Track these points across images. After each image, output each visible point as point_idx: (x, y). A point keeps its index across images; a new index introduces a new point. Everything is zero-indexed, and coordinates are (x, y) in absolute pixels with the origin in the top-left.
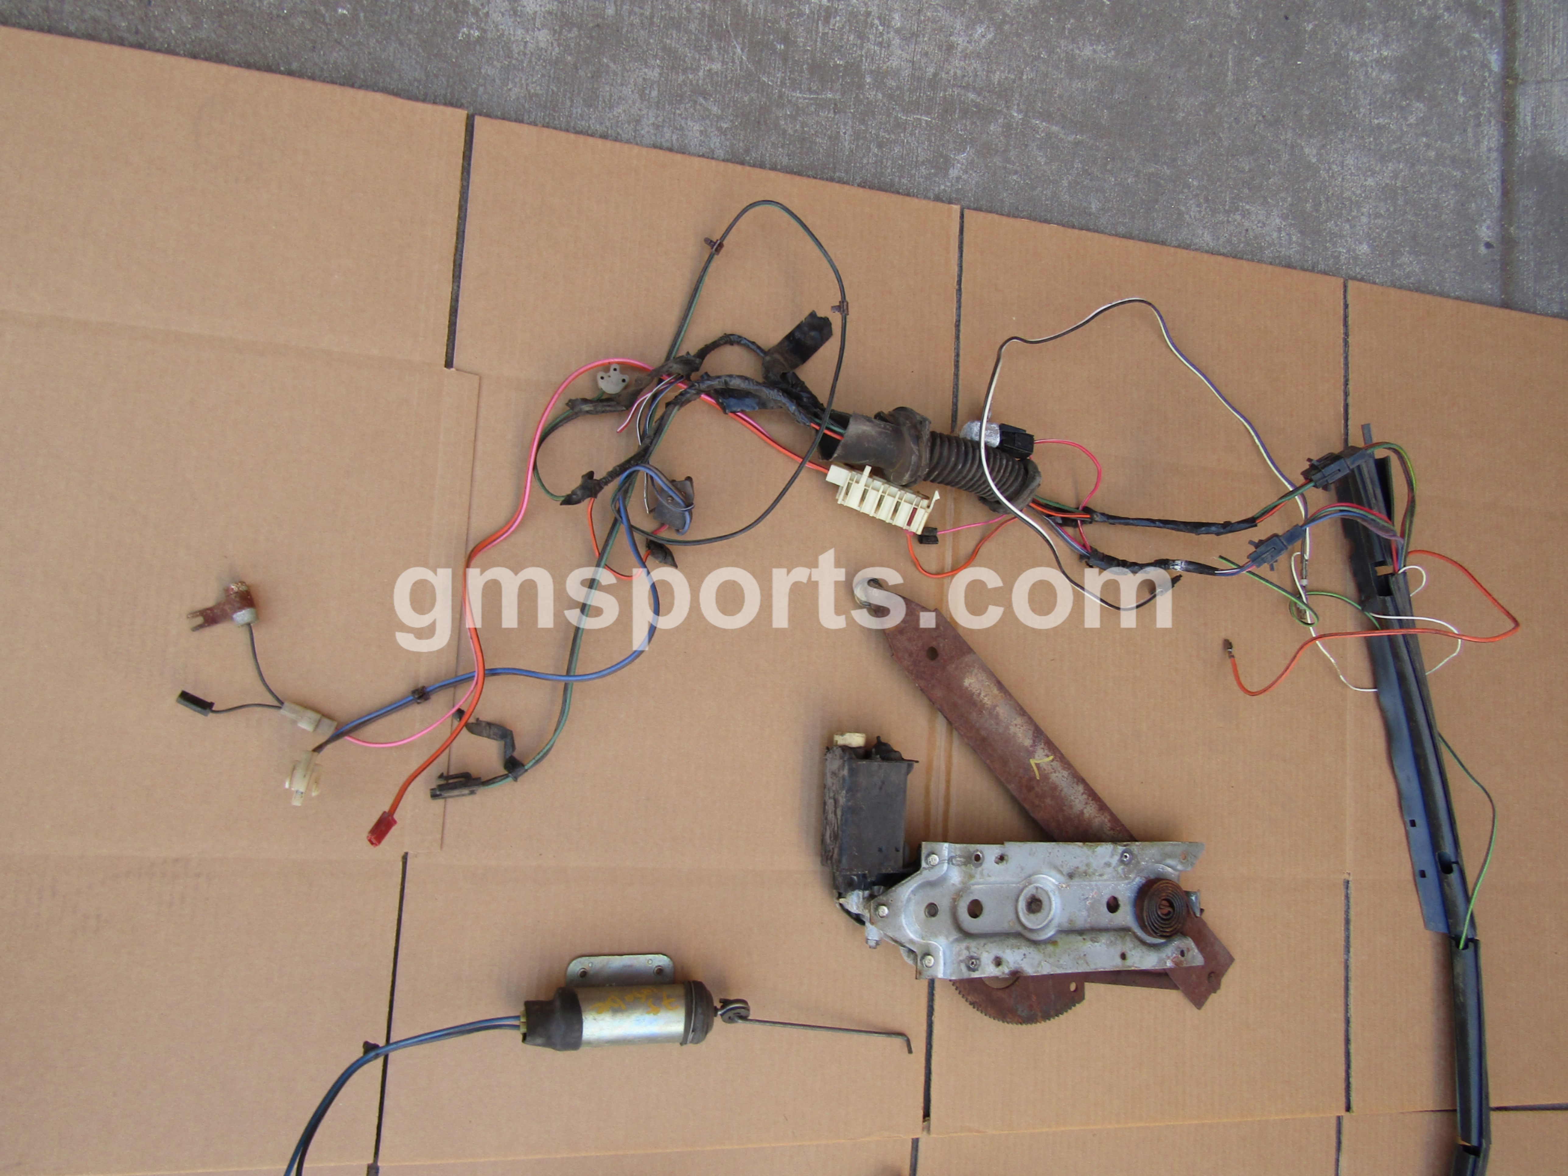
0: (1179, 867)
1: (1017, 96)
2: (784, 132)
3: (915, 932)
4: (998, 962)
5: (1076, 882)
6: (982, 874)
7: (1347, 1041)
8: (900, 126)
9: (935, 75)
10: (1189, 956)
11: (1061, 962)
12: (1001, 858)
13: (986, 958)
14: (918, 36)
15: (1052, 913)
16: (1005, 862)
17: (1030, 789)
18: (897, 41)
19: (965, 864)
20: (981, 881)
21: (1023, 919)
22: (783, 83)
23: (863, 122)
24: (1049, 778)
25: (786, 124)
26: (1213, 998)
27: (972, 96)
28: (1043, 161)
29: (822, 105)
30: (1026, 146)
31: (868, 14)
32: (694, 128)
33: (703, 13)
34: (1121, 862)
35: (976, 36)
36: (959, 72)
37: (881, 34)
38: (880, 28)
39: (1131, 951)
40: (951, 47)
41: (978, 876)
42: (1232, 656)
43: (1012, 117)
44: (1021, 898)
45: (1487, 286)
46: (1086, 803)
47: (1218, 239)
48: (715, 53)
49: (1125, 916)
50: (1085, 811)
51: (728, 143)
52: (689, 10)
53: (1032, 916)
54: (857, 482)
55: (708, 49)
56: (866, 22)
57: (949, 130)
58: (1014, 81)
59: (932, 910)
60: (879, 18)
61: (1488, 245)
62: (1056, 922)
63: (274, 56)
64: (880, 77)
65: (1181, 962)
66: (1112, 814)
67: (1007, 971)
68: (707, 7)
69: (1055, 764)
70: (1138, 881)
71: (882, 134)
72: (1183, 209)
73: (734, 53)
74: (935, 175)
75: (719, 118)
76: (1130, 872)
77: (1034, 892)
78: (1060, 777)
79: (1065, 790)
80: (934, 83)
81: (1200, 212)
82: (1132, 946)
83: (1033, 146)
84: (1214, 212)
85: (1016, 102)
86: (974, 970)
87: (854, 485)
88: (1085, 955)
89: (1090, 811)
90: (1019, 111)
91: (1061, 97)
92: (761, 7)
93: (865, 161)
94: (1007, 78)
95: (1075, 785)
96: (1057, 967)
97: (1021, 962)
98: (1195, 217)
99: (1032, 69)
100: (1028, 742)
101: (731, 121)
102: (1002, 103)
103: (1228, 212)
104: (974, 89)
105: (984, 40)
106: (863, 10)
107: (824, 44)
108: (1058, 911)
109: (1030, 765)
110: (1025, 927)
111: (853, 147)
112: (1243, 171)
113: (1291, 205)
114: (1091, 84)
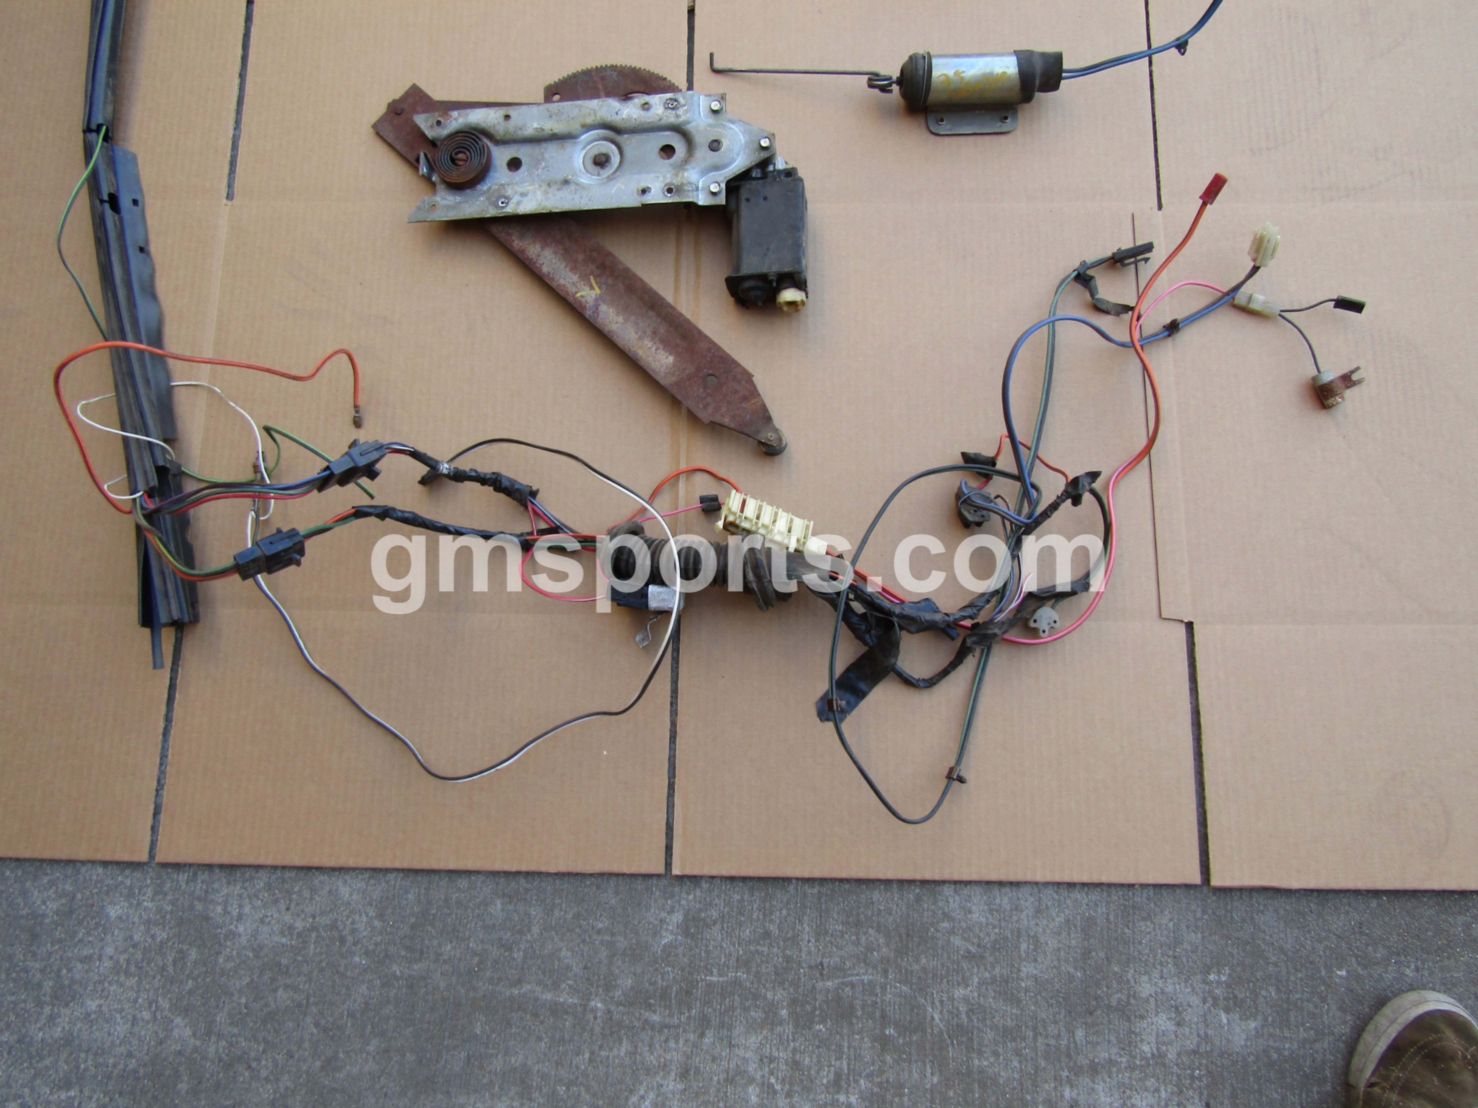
1: (597, 1030)
2: (878, 931)
3: (730, 129)
4: (647, 106)
6: (664, 178)
8: (744, 963)
9: (702, 1035)
10: (432, 121)
11: (577, 110)
13: (658, 109)
14: (726, 1080)
15: (582, 156)
16: (640, 189)
18: (752, 1068)
19: (682, 184)
20: (664, 174)
21: (613, 148)
22: (884, 988)
23: (788, 960)
24: (580, 277)
25: (877, 940)
26: (398, 94)
27: (656, 1018)
28: (564, 953)
29: (839, 970)
30: (586, 968)
31: (789, 1095)
32: (978, 913)
33: (980, 1053)
34: (508, 198)
35: (652, 1095)
36: (672, 1044)
37: (771, 1073)
38: (773, 1080)
39: (499, 123)
40: (684, 1074)
41: (668, 177)
42: (356, 407)
43: (604, 1001)
44: (616, 164)
46: (539, 256)
47: (330, 892)
48: (963, 1008)
49: (501, 156)
50: (540, 250)
51: (940, 904)
52: (996, 1054)
53: (604, 151)
54: (798, 540)
55: (971, 1011)
56: (791, 1084)
57: (683, 970)
58: (601, 1047)
59: (716, 147)
60: (775, 1092)
62: (579, 146)
63: (1394, 910)
64: (771, 1019)
65: (439, 117)
67: (637, 100)
68: (976, 1062)
69: (574, 290)
70: (486, 185)
71: (765, 949)
72: (376, 923)
73: (941, 1012)
75: (952, 932)
76: (498, 190)
77: (602, 172)
78: (568, 277)
79: (562, 267)
80: (704, 1022)
81: (353, 923)
82: (498, 127)
83: (577, 969)
84: (333, 926)
85: (599, 1020)
86: (671, 99)
87: (801, 537)
88: (551, 117)
90: (594, 1010)
91: (539, 1039)
92: (916, 1076)
93: (784, 912)
94: (611, 1050)
95: (551, 271)
96: (581, 106)
97: (621, 108)
98: (361, 915)
99: (577, 1068)
100: (603, 308)
101: (937, 931)
102: (616, 1017)
103: (314, 928)
104: (653, 1028)
105: (642, 1092)
106: (796, 1098)
107: (840, 1047)
108: (576, 155)
109: (600, 288)
110: (613, 142)
111: (798, 927)
112: (286, 987)
113: (219, 953)
114: (497, 1064)
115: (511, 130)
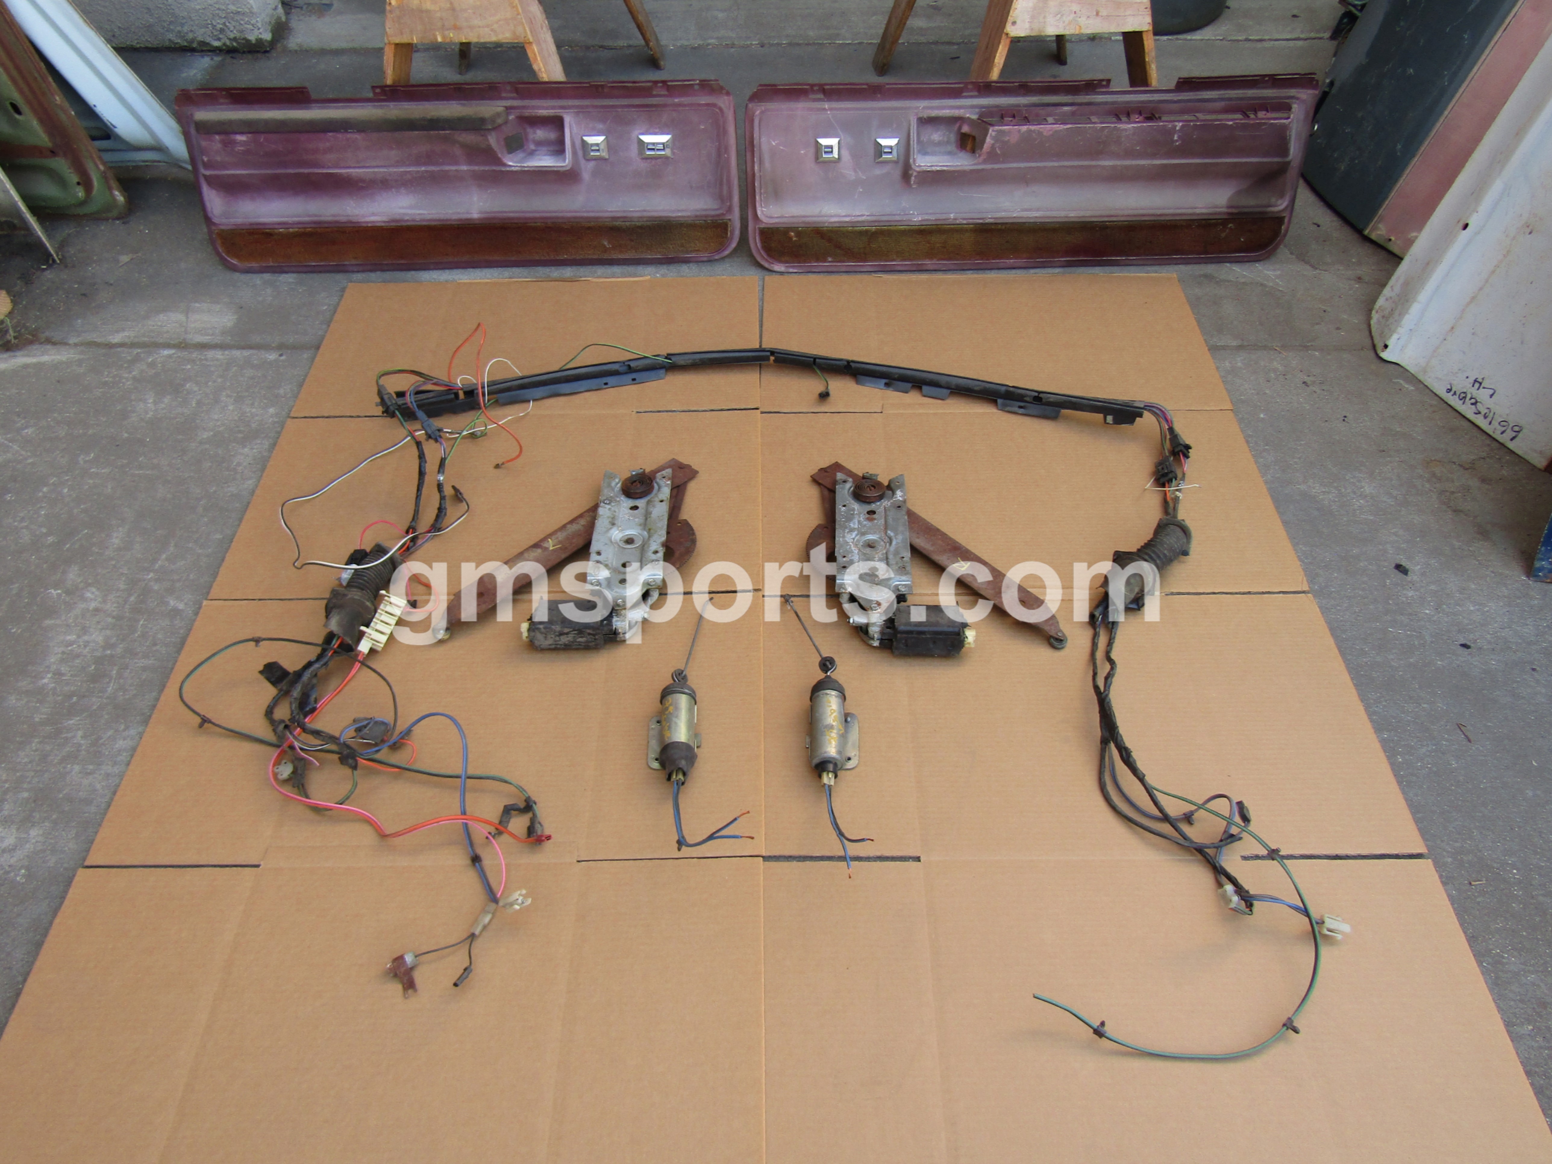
0: (617, 480)
1: (137, 576)
2: (134, 695)
4: (656, 552)
5: (617, 522)
7: (722, 410)
8: (144, 635)
9: (114, 617)
10: (666, 476)
11: (661, 527)
12: (599, 553)
14: (85, 627)
15: (634, 533)
16: (601, 552)
17: (566, 548)
18: (86, 638)
21: (636, 544)
22: (100, 697)
23: (137, 654)
24: (561, 541)
25: (129, 694)
26: (695, 467)
27: (132, 599)
28: (183, 562)
29: (120, 676)
30: (172, 571)
31: (63, 653)
32: (121, 744)
33: (40, 742)
34: (609, 504)
35: (92, 597)
36: (115, 605)
37: (79, 646)
38: (74, 646)
39: (660, 498)
40: (97, 610)
42: (503, 464)
43: (151, 578)
44: (624, 546)
45: (305, 356)
46: (577, 523)
47: (251, 477)
48: (70, 735)
49: (641, 503)
51: (135, 725)
52: (36, 750)
53: (634, 541)
54: (370, 635)
56: (68, 654)
57: (152, 609)
58: (127, 577)
61: (281, 355)
62: (640, 532)
63: (9, 992)
64: (108, 645)
65: (670, 479)
66: (585, 512)
67: (661, 548)
68: (37, 740)
69: (554, 538)
70: (623, 498)
71: (147, 644)
72: (229, 494)
73: (73, 724)
74: (181, 616)
75: (117, 731)
76: (617, 501)
77: (622, 541)
78: (561, 536)
79: (569, 533)
80: (120, 618)
81: (233, 486)
82: (657, 498)
83: (173, 567)
84: (234, 479)
85: (141, 576)
86: (660, 560)
87: (372, 637)
88: (659, 518)
89: (582, 522)
90: (148, 575)
91: (143, 554)
92: (44, 710)
93: (163, 652)
94: (124, 581)
95: (567, 528)
96: (663, 528)
97: (657, 543)
98: (235, 488)
99: (121, 569)
100: (539, 551)
101: (121, 724)
102: (140, 583)
103: (236, 473)
104: (127, 597)
105: (96, 593)
107: (78, 676)
108: (634, 530)
109: (553, 550)
110: (640, 544)
111: (153, 658)
112: (212, 466)
113: (237, 443)
114: (138, 539)
115: (653, 503)
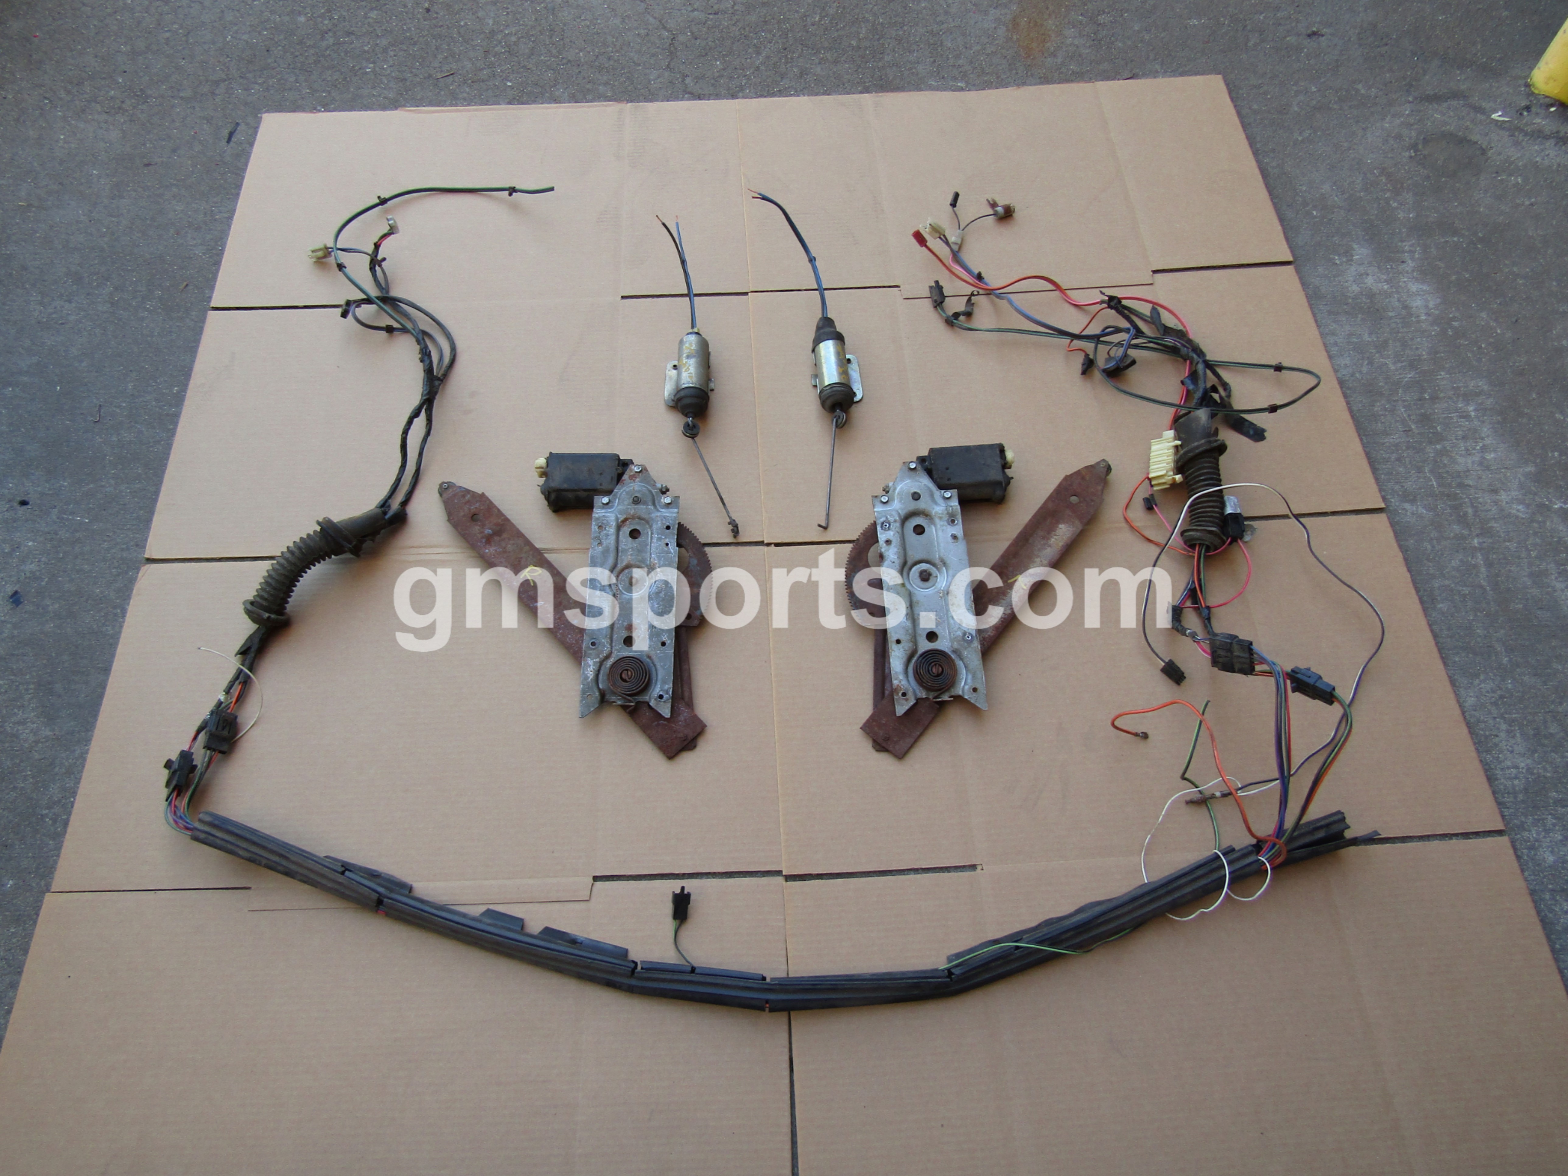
1: (1490, 541)
2: (1374, 406)
3: (901, 488)
4: (888, 543)
6: (943, 526)
8: (1420, 470)
9: (1469, 486)
10: (902, 699)
12: (955, 537)
13: (891, 534)
14: (1489, 470)
16: (952, 541)
18: (1476, 459)
19: (948, 513)
20: (939, 526)
21: (914, 569)
22: (1404, 401)
23: (1408, 448)
25: (1379, 406)
27: (1470, 510)
28: (1453, 563)
29: (1403, 422)
30: (1457, 552)
31: (1483, 439)
33: (1420, 355)
34: (965, 634)
35: (1514, 506)
36: (1481, 500)
37: (1474, 449)
38: (1478, 448)
39: (903, 647)
40: (1495, 491)
41: (942, 523)
43: (1473, 539)
44: (928, 565)
47: (1475, 710)
48: (1400, 365)
49: (925, 645)
52: (1417, 349)
53: (918, 575)
55: (1399, 361)
56: (1476, 439)
57: (1437, 500)
58: (1500, 537)
59: (916, 496)
60: (1484, 445)
62: (915, 592)
64: (1445, 453)
65: (898, 694)
67: (883, 550)
68: (1425, 357)
70: (951, 654)
71: (1407, 459)
72: (1482, 677)
73: (1406, 374)
74: (1398, 495)
76: (955, 643)
77: (934, 575)
80: (1461, 485)
81: (1488, 692)
82: (906, 648)
83: (1461, 556)
84: (1495, 704)
85: (1485, 540)
86: (882, 527)
90: (1480, 544)
91: (1510, 571)
92: (1445, 382)
93: (1382, 452)
94: (1498, 532)
97: (888, 559)
98: (1481, 688)
99: (1517, 548)
101: (1362, 379)
102: (1478, 531)
103: (1502, 716)
104: (1476, 511)
105: (1514, 511)
106: (1483, 435)
107: (1445, 418)
110: (910, 569)
111: (1387, 444)
112: (1546, 727)
113: (1545, 777)
114: (1535, 591)
115: (908, 637)
